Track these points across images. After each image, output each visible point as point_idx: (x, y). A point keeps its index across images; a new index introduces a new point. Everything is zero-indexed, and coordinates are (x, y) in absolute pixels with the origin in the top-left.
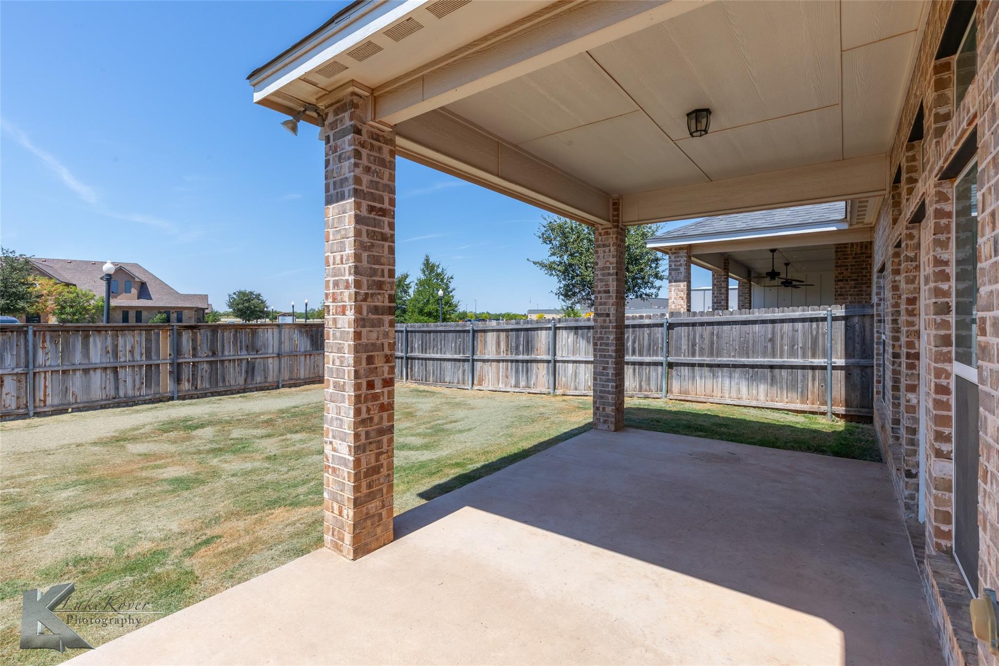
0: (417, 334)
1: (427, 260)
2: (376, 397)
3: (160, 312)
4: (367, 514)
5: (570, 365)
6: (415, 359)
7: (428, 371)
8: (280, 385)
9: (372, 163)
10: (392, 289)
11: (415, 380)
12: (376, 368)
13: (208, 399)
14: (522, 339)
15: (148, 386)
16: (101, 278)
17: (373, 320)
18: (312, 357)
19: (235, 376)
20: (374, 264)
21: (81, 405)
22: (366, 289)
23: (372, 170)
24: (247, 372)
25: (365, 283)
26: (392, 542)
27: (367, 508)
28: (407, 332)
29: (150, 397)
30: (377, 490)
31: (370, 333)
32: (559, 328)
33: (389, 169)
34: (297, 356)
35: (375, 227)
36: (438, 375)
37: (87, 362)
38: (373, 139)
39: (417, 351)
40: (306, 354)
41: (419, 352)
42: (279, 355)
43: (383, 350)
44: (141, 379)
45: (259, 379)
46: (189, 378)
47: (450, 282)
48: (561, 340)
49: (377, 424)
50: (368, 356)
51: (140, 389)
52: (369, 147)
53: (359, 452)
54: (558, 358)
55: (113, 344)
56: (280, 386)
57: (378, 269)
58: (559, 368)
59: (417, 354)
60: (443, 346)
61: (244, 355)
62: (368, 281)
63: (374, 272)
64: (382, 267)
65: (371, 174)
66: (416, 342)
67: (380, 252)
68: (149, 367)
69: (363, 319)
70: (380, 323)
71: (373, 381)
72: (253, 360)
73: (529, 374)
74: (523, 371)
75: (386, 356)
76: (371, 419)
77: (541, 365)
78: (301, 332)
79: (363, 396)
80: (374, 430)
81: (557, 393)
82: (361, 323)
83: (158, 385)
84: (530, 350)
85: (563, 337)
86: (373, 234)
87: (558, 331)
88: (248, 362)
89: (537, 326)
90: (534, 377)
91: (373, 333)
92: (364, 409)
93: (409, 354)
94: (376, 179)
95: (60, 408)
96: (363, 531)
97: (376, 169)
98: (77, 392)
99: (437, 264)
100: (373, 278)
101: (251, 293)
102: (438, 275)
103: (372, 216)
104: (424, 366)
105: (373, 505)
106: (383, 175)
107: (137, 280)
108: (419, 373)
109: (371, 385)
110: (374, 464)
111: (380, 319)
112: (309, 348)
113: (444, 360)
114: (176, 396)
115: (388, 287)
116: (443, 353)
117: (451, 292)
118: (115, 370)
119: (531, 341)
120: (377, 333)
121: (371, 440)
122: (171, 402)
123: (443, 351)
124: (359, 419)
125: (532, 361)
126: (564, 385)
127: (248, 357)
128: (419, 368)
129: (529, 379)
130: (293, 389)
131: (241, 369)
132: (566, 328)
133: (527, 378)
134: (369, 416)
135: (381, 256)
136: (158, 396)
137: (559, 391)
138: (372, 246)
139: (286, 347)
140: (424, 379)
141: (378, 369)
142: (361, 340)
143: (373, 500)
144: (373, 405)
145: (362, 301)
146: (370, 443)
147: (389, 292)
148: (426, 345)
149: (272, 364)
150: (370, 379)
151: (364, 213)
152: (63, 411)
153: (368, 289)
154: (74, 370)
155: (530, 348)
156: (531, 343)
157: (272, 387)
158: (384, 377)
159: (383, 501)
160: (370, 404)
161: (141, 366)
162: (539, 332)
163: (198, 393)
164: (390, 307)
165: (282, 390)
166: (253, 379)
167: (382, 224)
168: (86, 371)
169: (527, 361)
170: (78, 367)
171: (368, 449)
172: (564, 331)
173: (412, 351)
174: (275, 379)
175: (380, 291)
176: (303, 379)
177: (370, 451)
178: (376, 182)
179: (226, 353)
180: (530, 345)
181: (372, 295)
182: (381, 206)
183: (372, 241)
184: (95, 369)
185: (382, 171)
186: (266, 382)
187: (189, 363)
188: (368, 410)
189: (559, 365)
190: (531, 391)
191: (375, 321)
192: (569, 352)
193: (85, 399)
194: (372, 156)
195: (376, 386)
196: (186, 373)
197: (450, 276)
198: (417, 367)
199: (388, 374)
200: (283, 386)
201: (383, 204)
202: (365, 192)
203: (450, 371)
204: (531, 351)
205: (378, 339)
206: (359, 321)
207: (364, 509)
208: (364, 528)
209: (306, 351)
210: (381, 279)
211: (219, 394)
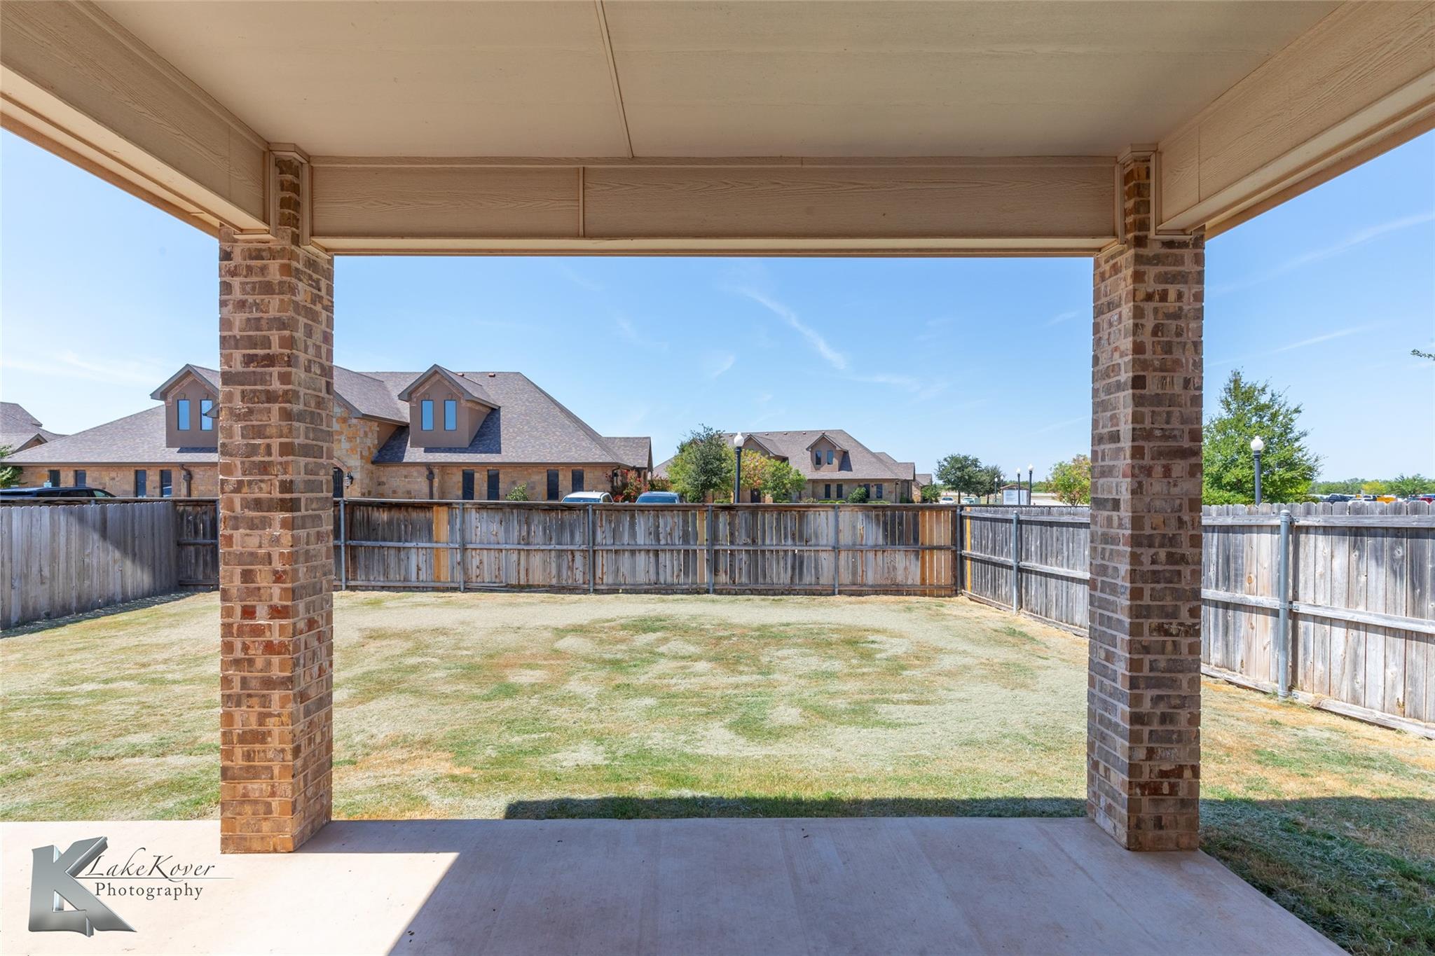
0: (1034, 526)
1: (1236, 382)
2: (257, 631)
3: (860, 486)
4: (245, 795)
5: (1339, 633)
6: (1031, 572)
7: (1049, 597)
8: (837, 590)
9: (248, 294)
10: (286, 473)
11: (1032, 611)
12: (259, 589)
13: (746, 597)
14: (1214, 550)
15: (686, 574)
16: (807, 449)
17: (252, 519)
18: (886, 554)
19: (780, 574)
20: (253, 438)
21: (628, 587)
22: (240, 475)
23: (248, 304)
24: (793, 568)
25: (239, 466)
26: (290, 852)
27: (245, 788)
28: (1020, 522)
29: (687, 587)
30: (262, 767)
31: (246, 538)
32: (1307, 529)
33: (278, 294)
34: (862, 551)
35: (255, 385)
36: (1064, 607)
37: (633, 543)
38: (251, 258)
39: (1034, 558)
40: (876, 549)
41: (1036, 561)
42: (836, 549)
43: (270, 563)
44: (679, 565)
45: (808, 578)
46: (726, 569)
47: (1291, 420)
48: (1311, 560)
49: (261, 671)
50: (243, 570)
51: (678, 576)
52: (245, 273)
53: (229, 704)
54: (1302, 608)
55: (654, 524)
56: (837, 592)
57: (260, 444)
58: (1306, 633)
59: (1033, 564)
60: (1071, 554)
61: (788, 544)
62: (242, 463)
63: (253, 450)
64: (267, 441)
65: (247, 310)
66: (1033, 543)
67: (264, 419)
68: (687, 552)
69: (236, 518)
70: (265, 523)
71: (254, 607)
72: (801, 553)
73: (1231, 638)
74: (1216, 625)
75: (275, 572)
76: (251, 662)
77: (1258, 619)
78: (868, 517)
79: (235, 626)
80: (256, 678)
81: (1299, 700)
82: (231, 523)
83: (695, 574)
84: (1232, 578)
85: (1319, 553)
86: (252, 395)
87: (1303, 537)
88: (794, 555)
89: (1246, 522)
90: (1242, 646)
91: (252, 537)
92: (238, 645)
93: (1023, 563)
94: (256, 315)
95: (613, 587)
96: (238, 817)
97: (255, 301)
98: (625, 573)
99: (1260, 386)
100: (252, 459)
101: (966, 458)
102: (1260, 409)
103: (251, 369)
104: (1044, 586)
105: (255, 786)
106: (268, 306)
107: (838, 449)
108: (1036, 599)
109: (249, 612)
110: (254, 726)
111: (264, 517)
112: (881, 541)
113: (1073, 580)
114: (711, 589)
115: (278, 471)
116: (1071, 566)
117: (1297, 440)
118: (656, 553)
119: (1236, 558)
120: (258, 538)
121: (250, 692)
122: (705, 596)
123: (1071, 562)
124: (231, 657)
125: (1238, 607)
126: (1321, 683)
127: (793, 548)
128: (1036, 591)
129: (1231, 649)
130: (853, 598)
131: (786, 564)
132: (1327, 530)
133: (1227, 646)
134: (247, 657)
135: (266, 425)
136: (694, 586)
137: (1304, 696)
138: (251, 411)
139: (846, 539)
140: (1044, 613)
141: (262, 591)
142: (232, 547)
143: (254, 778)
144: (254, 642)
145: (232, 492)
146: (249, 696)
147: (280, 477)
148: (1046, 549)
149: (826, 559)
150: (248, 603)
151: (238, 367)
152: (615, 591)
153: (244, 474)
154: (624, 551)
155: (1232, 573)
156: (1236, 563)
157: (825, 592)
158: (272, 603)
159: (273, 786)
160: (248, 640)
161: (679, 551)
162: (1255, 535)
163: (736, 588)
164: (281, 500)
165: (838, 598)
166: (801, 578)
167: (268, 378)
168: (633, 552)
169: (1226, 606)
170: (626, 548)
171: (244, 701)
172: (1320, 538)
173: (1027, 559)
174: (831, 582)
175: (266, 478)
176: (872, 586)
177: (249, 707)
178: (255, 319)
179: (767, 542)
180: (1232, 565)
181: (250, 483)
182: (267, 351)
183: (250, 405)
184: (640, 551)
185: (267, 301)
186: (818, 584)
187: (726, 551)
188: (245, 648)
189: (1307, 628)
190: (1234, 679)
191: (256, 521)
192: (1337, 596)
193: (632, 582)
194: (247, 283)
195: (258, 614)
196: (724, 562)
197: (1293, 408)
198: (1034, 588)
199: (280, 600)
200: (840, 593)
201: (270, 348)
202: (238, 337)
203: (1082, 602)
204: (1236, 581)
205: (260, 547)
206: (227, 520)
207: (240, 787)
208: (239, 814)
209: (876, 545)
210: (267, 459)
211: (759, 592)
